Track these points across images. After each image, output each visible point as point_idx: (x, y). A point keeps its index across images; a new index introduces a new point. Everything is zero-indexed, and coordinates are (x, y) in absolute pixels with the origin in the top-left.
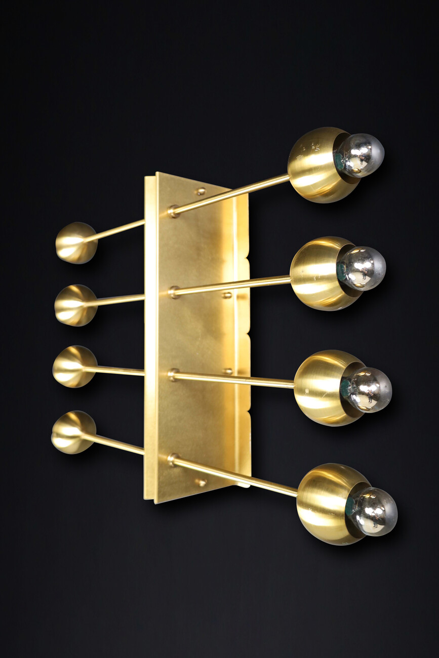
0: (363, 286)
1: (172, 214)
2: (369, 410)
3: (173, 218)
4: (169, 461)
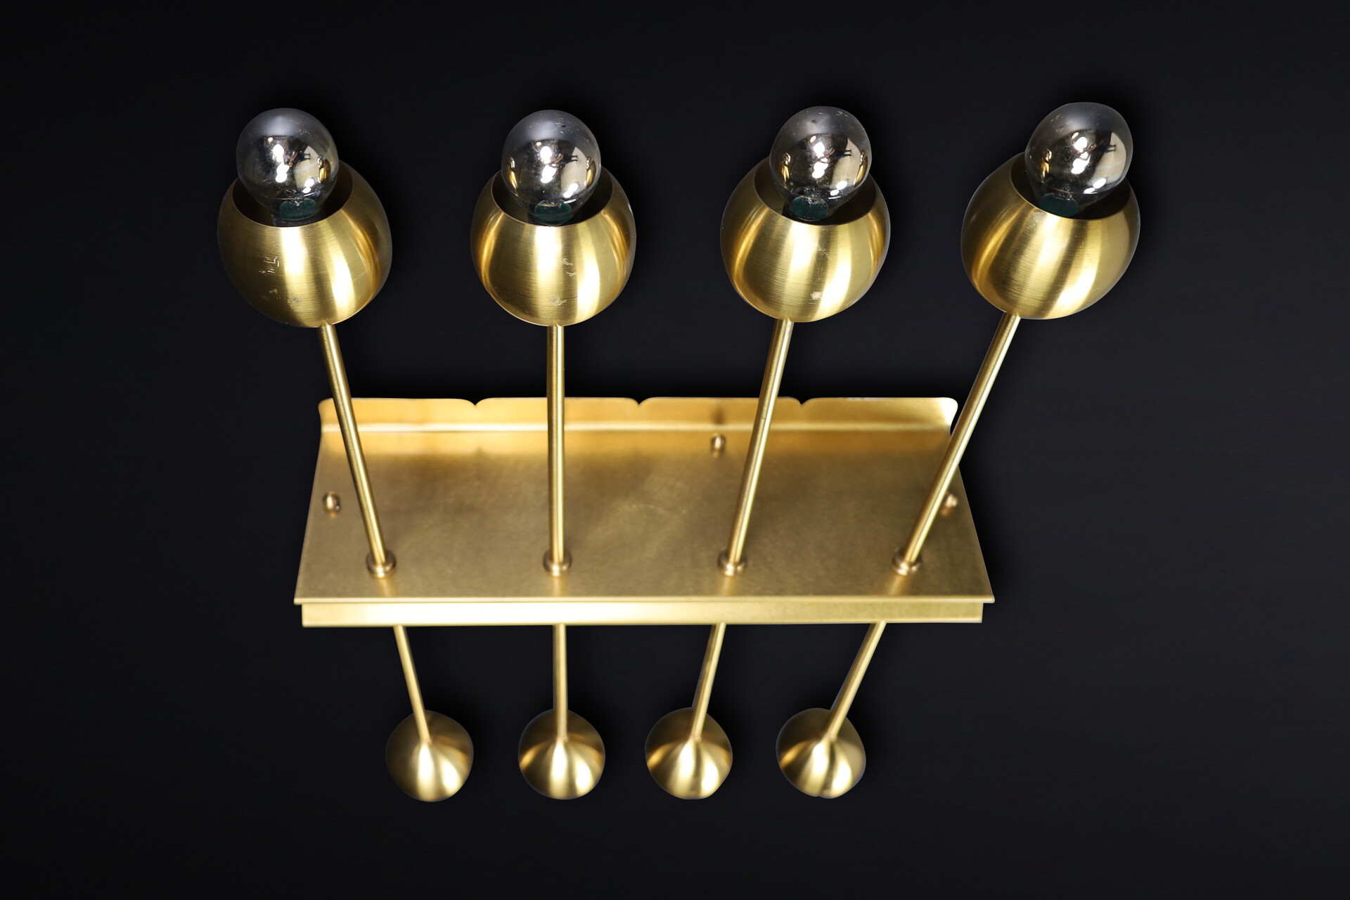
1: (388, 568)
2: (866, 159)
3: (394, 566)
4: (909, 573)
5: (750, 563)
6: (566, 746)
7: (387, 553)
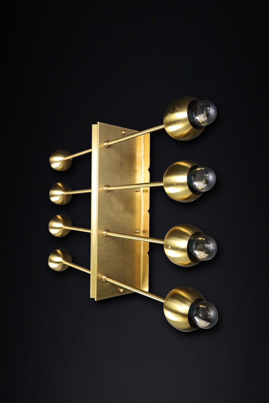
0: (203, 189)
1: (106, 146)
2: (204, 259)
3: (107, 147)
4: (103, 279)
5: (106, 238)
6: (63, 194)
7: (110, 146)
